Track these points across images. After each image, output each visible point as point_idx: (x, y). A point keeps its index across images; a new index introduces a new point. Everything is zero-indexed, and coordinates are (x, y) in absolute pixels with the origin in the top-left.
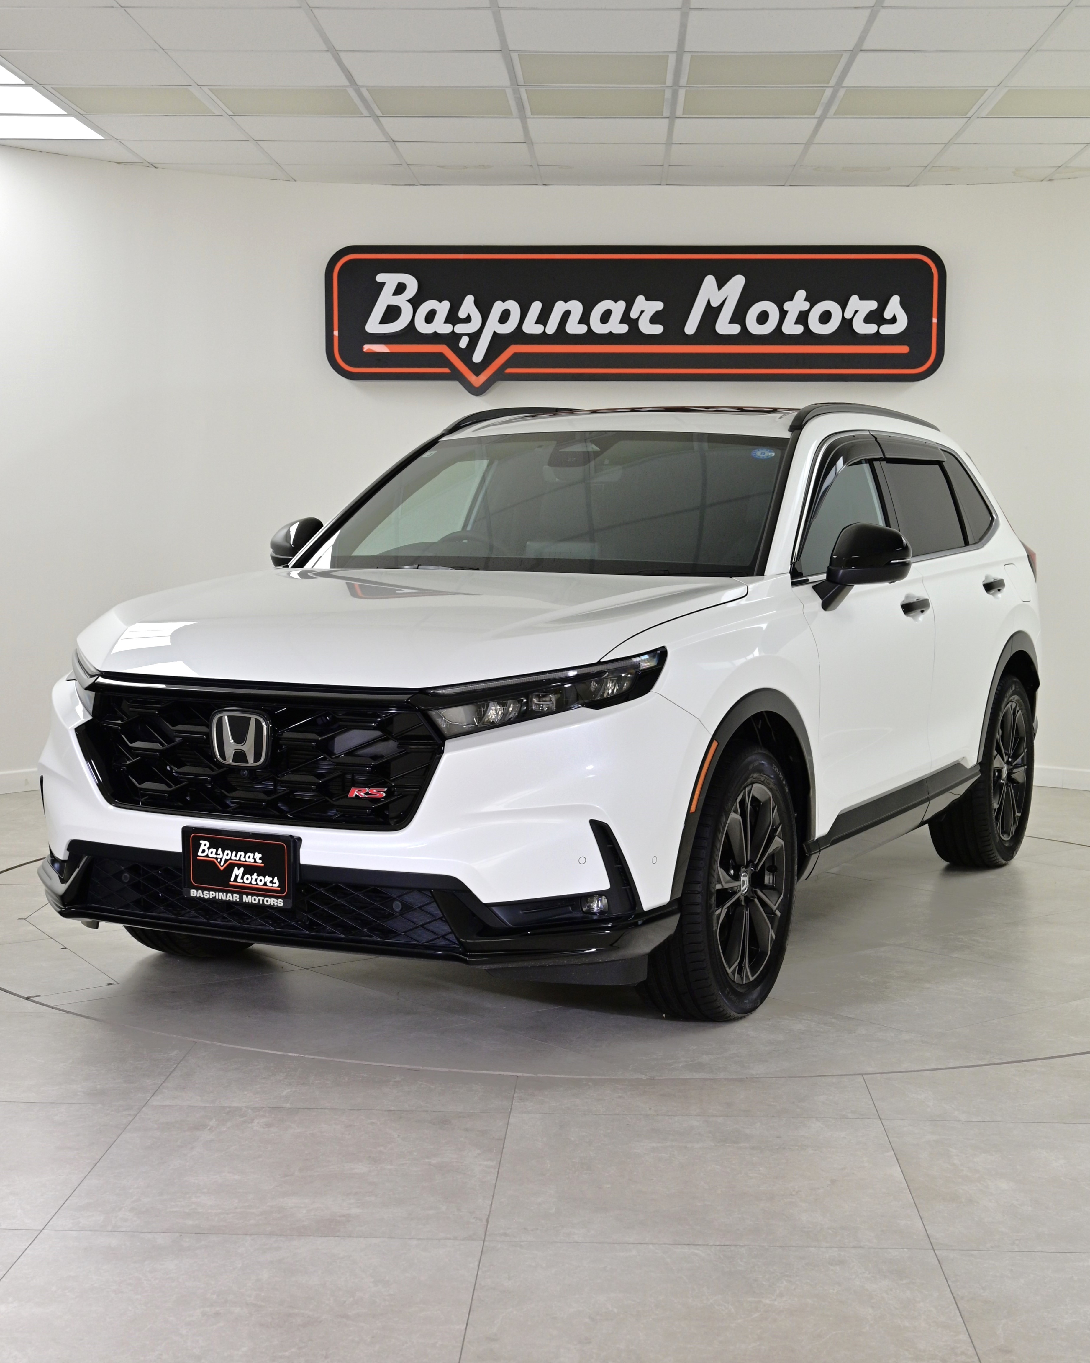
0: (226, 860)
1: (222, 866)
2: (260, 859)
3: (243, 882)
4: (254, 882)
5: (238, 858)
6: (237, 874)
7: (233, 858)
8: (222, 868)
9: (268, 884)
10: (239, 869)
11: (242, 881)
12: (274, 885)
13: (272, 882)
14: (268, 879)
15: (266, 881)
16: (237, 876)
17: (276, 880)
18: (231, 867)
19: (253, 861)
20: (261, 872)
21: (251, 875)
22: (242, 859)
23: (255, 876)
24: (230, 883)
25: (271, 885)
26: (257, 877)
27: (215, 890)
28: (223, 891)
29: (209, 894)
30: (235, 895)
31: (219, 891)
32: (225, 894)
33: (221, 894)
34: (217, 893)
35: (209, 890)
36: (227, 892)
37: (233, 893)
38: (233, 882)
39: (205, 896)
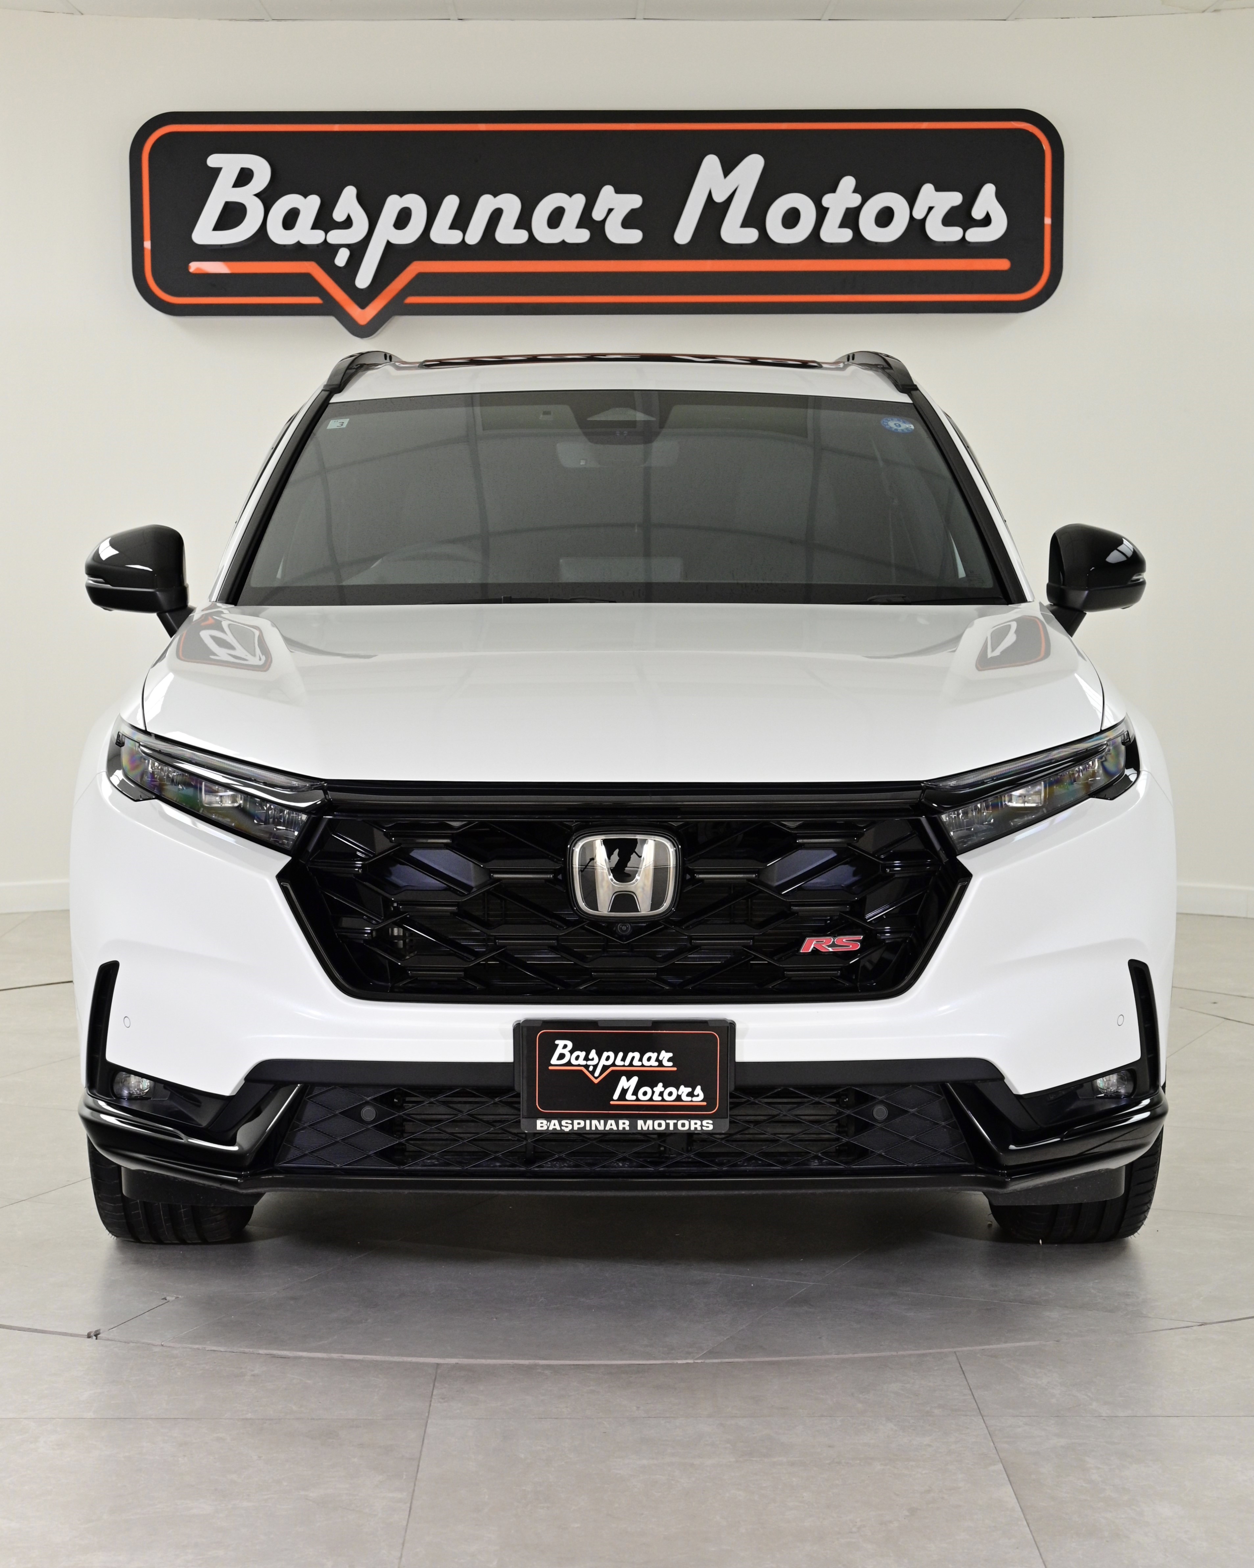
0: (605, 1068)
1: (596, 1078)
2: (669, 1060)
3: (638, 1100)
4: (656, 1097)
5: (627, 1062)
6: (626, 1088)
7: (619, 1062)
8: (596, 1081)
9: (684, 1098)
10: (628, 1080)
11: (634, 1098)
12: (694, 1099)
13: (690, 1094)
14: (684, 1090)
15: (679, 1093)
16: (624, 1092)
17: (698, 1090)
18: (613, 1077)
19: (657, 1064)
20: (670, 1079)
21: (653, 1086)
22: (636, 1062)
23: (660, 1088)
24: (612, 1103)
25: (689, 1099)
26: (663, 1089)
27: (584, 1117)
28: (598, 1117)
29: (572, 1124)
30: (621, 1122)
31: (591, 1117)
32: (602, 1122)
33: (595, 1122)
34: (588, 1122)
35: (572, 1117)
36: (606, 1117)
37: (617, 1118)
38: (618, 1100)
39: (563, 1128)
